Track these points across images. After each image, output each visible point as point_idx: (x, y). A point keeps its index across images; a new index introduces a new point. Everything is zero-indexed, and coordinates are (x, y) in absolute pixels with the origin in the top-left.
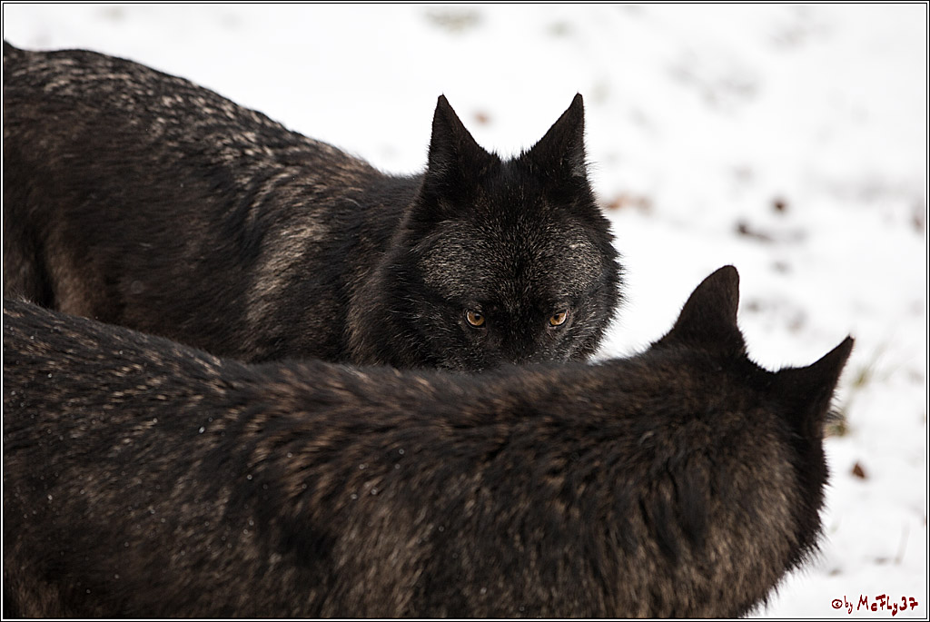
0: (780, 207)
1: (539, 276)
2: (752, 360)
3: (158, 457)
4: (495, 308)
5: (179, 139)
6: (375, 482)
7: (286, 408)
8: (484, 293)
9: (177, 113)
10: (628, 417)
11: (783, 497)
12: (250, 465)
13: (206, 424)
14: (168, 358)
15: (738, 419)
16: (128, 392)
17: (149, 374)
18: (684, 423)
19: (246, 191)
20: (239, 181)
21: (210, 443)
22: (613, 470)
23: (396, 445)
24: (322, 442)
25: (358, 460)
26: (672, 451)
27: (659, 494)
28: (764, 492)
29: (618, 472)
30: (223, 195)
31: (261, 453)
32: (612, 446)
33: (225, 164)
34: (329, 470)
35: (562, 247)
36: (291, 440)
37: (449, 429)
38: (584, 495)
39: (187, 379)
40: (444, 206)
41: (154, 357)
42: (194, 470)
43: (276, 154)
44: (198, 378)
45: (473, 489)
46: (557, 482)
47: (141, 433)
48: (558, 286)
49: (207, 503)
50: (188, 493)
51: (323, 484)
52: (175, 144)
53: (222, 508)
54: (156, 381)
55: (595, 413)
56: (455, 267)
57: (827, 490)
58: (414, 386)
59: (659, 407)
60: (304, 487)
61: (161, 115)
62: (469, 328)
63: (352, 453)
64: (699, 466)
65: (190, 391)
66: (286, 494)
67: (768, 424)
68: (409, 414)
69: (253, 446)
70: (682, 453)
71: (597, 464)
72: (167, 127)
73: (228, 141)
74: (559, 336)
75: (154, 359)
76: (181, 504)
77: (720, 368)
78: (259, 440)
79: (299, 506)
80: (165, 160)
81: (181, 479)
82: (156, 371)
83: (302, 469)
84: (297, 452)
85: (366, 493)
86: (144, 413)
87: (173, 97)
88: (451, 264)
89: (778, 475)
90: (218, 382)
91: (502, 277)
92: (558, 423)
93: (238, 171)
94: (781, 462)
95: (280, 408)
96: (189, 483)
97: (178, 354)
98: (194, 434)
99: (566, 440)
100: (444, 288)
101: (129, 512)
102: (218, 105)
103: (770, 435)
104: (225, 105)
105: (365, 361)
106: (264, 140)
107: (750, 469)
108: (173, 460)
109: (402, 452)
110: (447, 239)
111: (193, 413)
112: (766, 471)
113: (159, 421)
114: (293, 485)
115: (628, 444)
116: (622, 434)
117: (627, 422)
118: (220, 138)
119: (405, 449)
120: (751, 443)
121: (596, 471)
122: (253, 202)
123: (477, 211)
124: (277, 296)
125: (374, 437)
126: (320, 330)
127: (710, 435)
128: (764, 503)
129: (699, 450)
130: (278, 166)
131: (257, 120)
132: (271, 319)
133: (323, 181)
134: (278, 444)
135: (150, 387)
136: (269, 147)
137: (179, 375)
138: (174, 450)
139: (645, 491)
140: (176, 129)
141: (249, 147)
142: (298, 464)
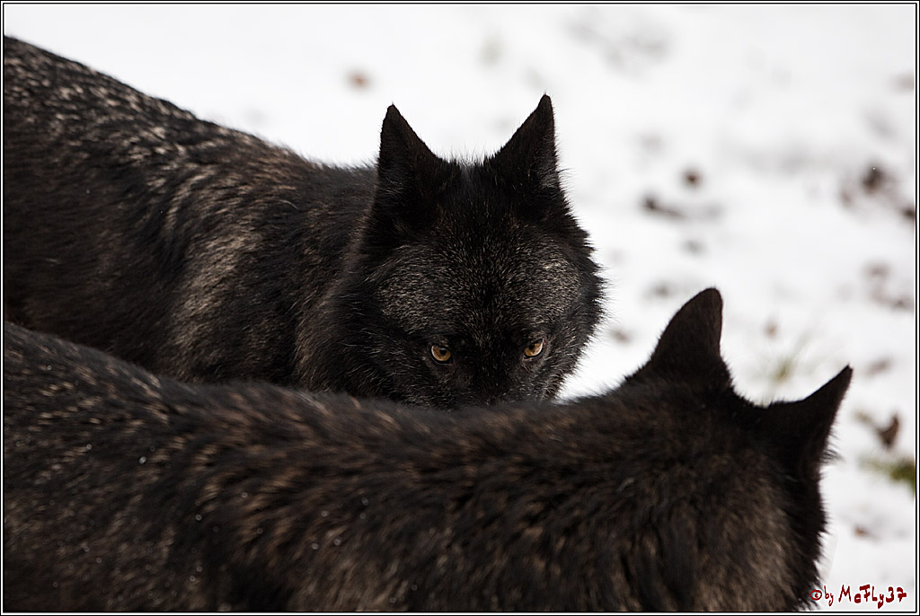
0: (692, 179)
1: (510, 304)
2: (738, 394)
3: (93, 487)
4: (463, 342)
5: (82, 138)
6: (339, 531)
7: (242, 440)
8: (450, 327)
9: (77, 107)
10: (607, 460)
11: (779, 547)
12: (198, 503)
13: (148, 453)
14: (102, 377)
15: (725, 462)
16: (57, 413)
17: (81, 394)
18: (666, 469)
19: (159, 195)
20: (150, 184)
21: (152, 476)
22: (593, 521)
23: (361, 492)
24: (280, 482)
25: (321, 504)
26: (655, 501)
27: (643, 548)
28: (758, 543)
29: (599, 523)
30: (134, 200)
31: (212, 489)
32: (592, 494)
33: (134, 165)
34: (289, 515)
35: (535, 270)
36: (246, 477)
37: (416, 476)
38: (564, 549)
39: (124, 402)
40: (399, 227)
41: (86, 374)
42: (134, 505)
43: (189, 151)
44: (137, 401)
45: (445, 543)
46: (536, 532)
47: (72, 460)
48: (532, 313)
49: (149, 544)
50: (127, 529)
51: (281, 529)
52: (78, 143)
53: (165, 550)
54: (89, 403)
55: (571, 454)
56: (417, 298)
57: (825, 539)
58: (378, 423)
59: (640, 451)
60: (260, 531)
61: (60, 110)
62: (433, 363)
63: (314, 497)
64: (684, 516)
65: (128, 416)
66: (240, 538)
67: (759, 468)
68: (374, 457)
69: (203, 481)
70: (665, 502)
71: (577, 513)
72: (66, 124)
73: (134, 139)
74: (535, 368)
75: (87, 377)
76: (120, 542)
77: (703, 406)
78: (210, 475)
79: (254, 552)
80: (67, 161)
81: (118, 515)
82: (88, 390)
83: (257, 511)
84: (253, 492)
85: (329, 542)
86: (75, 438)
87: (73, 88)
88: (411, 295)
89: (771, 524)
90: (160, 406)
91: (470, 307)
92: (528, 462)
93: (148, 173)
94: (774, 510)
95: (234, 438)
96: (128, 521)
97: (112, 372)
98: (133, 465)
99: (542, 482)
100: (405, 320)
101: (58, 547)
102: (121, 96)
103: (762, 480)
104: (129, 94)
105: (315, 387)
106: (175, 134)
107: (741, 517)
108: (109, 493)
109: (365, 502)
110: (406, 265)
111: (133, 441)
112: (758, 520)
113: (93, 447)
114: (248, 529)
115: (609, 491)
116: (602, 480)
117: (607, 466)
118: (127, 137)
119: (368, 498)
120: (741, 489)
121: (577, 522)
122: (170, 207)
123: (438, 234)
124: (210, 316)
125: (337, 480)
126: (265, 352)
127: (696, 481)
128: (758, 555)
129: (684, 498)
130: (192, 166)
131: (164, 110)
132: (206, 342)
133: (247, 181)
134: (231, 481)
135: (81, 409)
136: (181, 143)
137: (115, 397)
138: (110, 481)
139: (628, 545)
140: (77, 127)
141: (159, 145)
142: (254, 505)
